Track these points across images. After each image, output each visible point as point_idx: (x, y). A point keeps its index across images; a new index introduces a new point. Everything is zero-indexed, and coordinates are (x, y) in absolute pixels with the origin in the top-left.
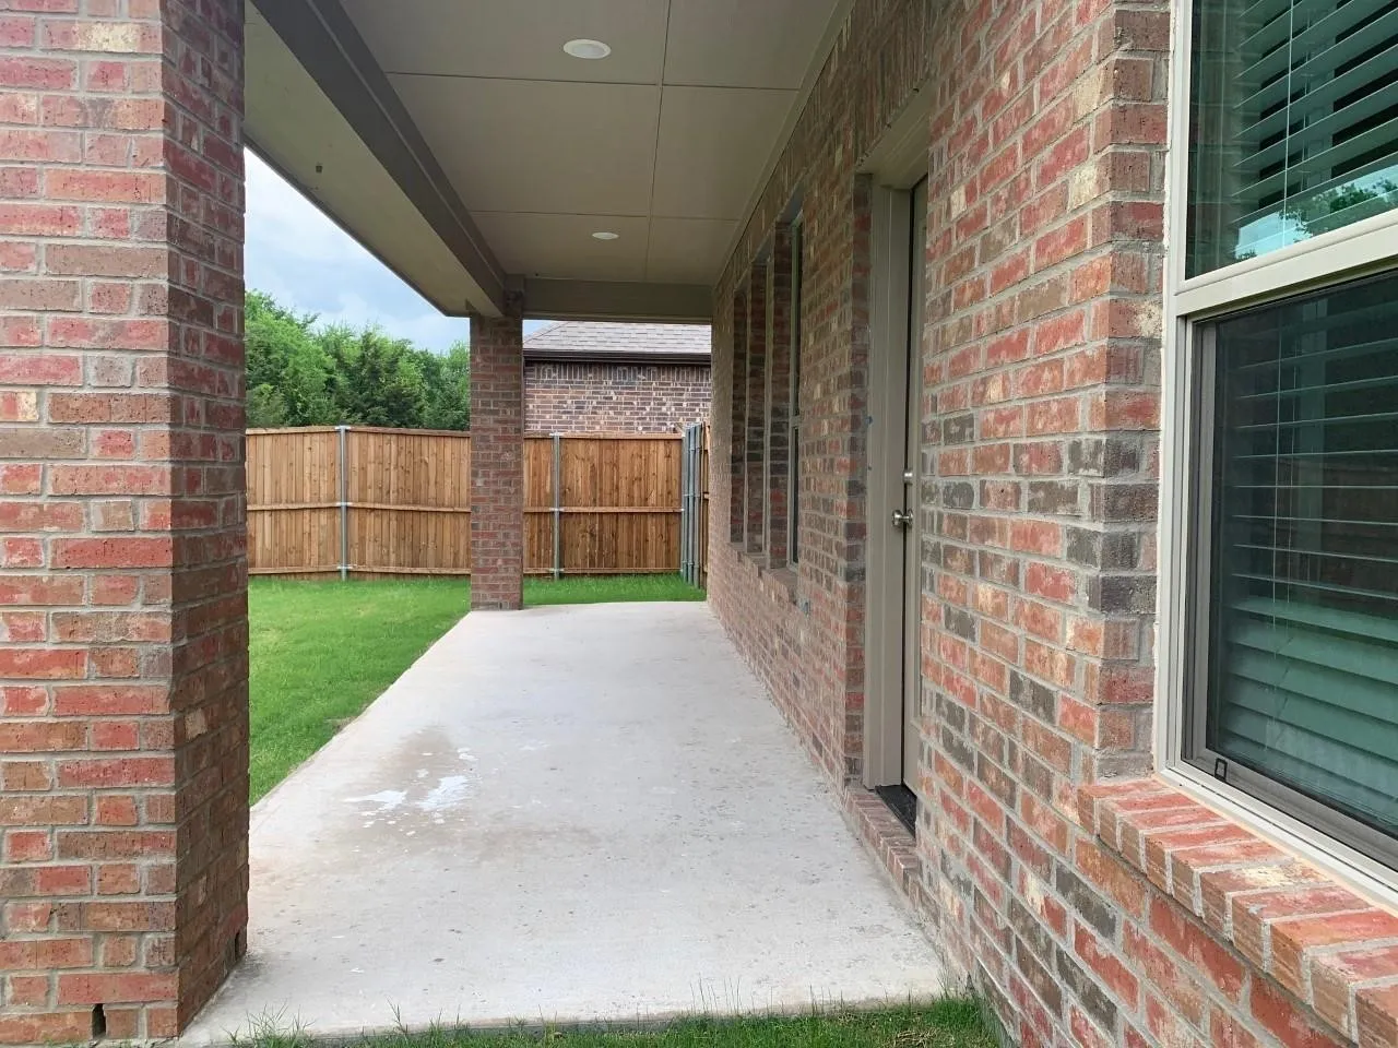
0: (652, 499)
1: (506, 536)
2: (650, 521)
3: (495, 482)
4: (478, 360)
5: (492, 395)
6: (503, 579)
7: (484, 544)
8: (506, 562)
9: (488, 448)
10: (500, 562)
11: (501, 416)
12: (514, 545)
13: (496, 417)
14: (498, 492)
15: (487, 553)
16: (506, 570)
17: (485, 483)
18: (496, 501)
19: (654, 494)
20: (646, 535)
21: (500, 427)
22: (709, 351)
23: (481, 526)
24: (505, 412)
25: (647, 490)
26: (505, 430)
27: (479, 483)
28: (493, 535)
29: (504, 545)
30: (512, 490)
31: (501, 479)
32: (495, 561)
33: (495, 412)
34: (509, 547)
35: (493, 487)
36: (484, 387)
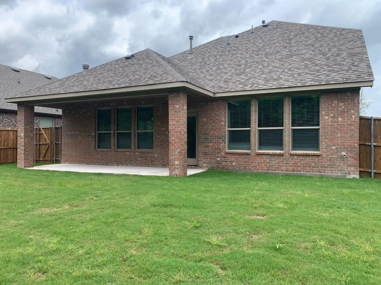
0: (10, 145)
1: (31, 151)
2: (9, 150)
3: (29, 140)
4: (26, 114)
5: (29, 121)
6: (30, 161)
7: (27, 153)
8: (31, 157)
9: (28, 133)
10: (30, 157)
11: (30, 126)
12: (32, 153)
13: (29, 126)
14: (29, 142)
15: (27, 155)
16: (31, 159)
17: (27, 140)
18: (29, 144)
19: (10, 144)
20: (8, 154)
21: (30, 128)
22: (62, 114)
23: (26, 150)
24: (31, 125)
25: (8, 143)
26: (31, 129)
27: (26, 140)
28: (28, 151)
29: (30, 153)
30: (32, 142)
31: (30, 140)
32: (29, 157)
33: (29, 125)
34: (32, 154)
35: (28, 141)
36: (27, 120)
